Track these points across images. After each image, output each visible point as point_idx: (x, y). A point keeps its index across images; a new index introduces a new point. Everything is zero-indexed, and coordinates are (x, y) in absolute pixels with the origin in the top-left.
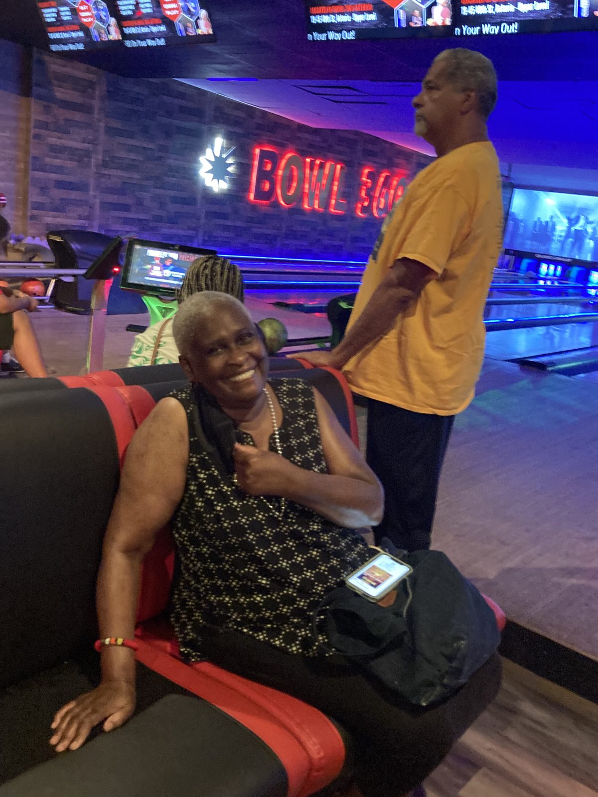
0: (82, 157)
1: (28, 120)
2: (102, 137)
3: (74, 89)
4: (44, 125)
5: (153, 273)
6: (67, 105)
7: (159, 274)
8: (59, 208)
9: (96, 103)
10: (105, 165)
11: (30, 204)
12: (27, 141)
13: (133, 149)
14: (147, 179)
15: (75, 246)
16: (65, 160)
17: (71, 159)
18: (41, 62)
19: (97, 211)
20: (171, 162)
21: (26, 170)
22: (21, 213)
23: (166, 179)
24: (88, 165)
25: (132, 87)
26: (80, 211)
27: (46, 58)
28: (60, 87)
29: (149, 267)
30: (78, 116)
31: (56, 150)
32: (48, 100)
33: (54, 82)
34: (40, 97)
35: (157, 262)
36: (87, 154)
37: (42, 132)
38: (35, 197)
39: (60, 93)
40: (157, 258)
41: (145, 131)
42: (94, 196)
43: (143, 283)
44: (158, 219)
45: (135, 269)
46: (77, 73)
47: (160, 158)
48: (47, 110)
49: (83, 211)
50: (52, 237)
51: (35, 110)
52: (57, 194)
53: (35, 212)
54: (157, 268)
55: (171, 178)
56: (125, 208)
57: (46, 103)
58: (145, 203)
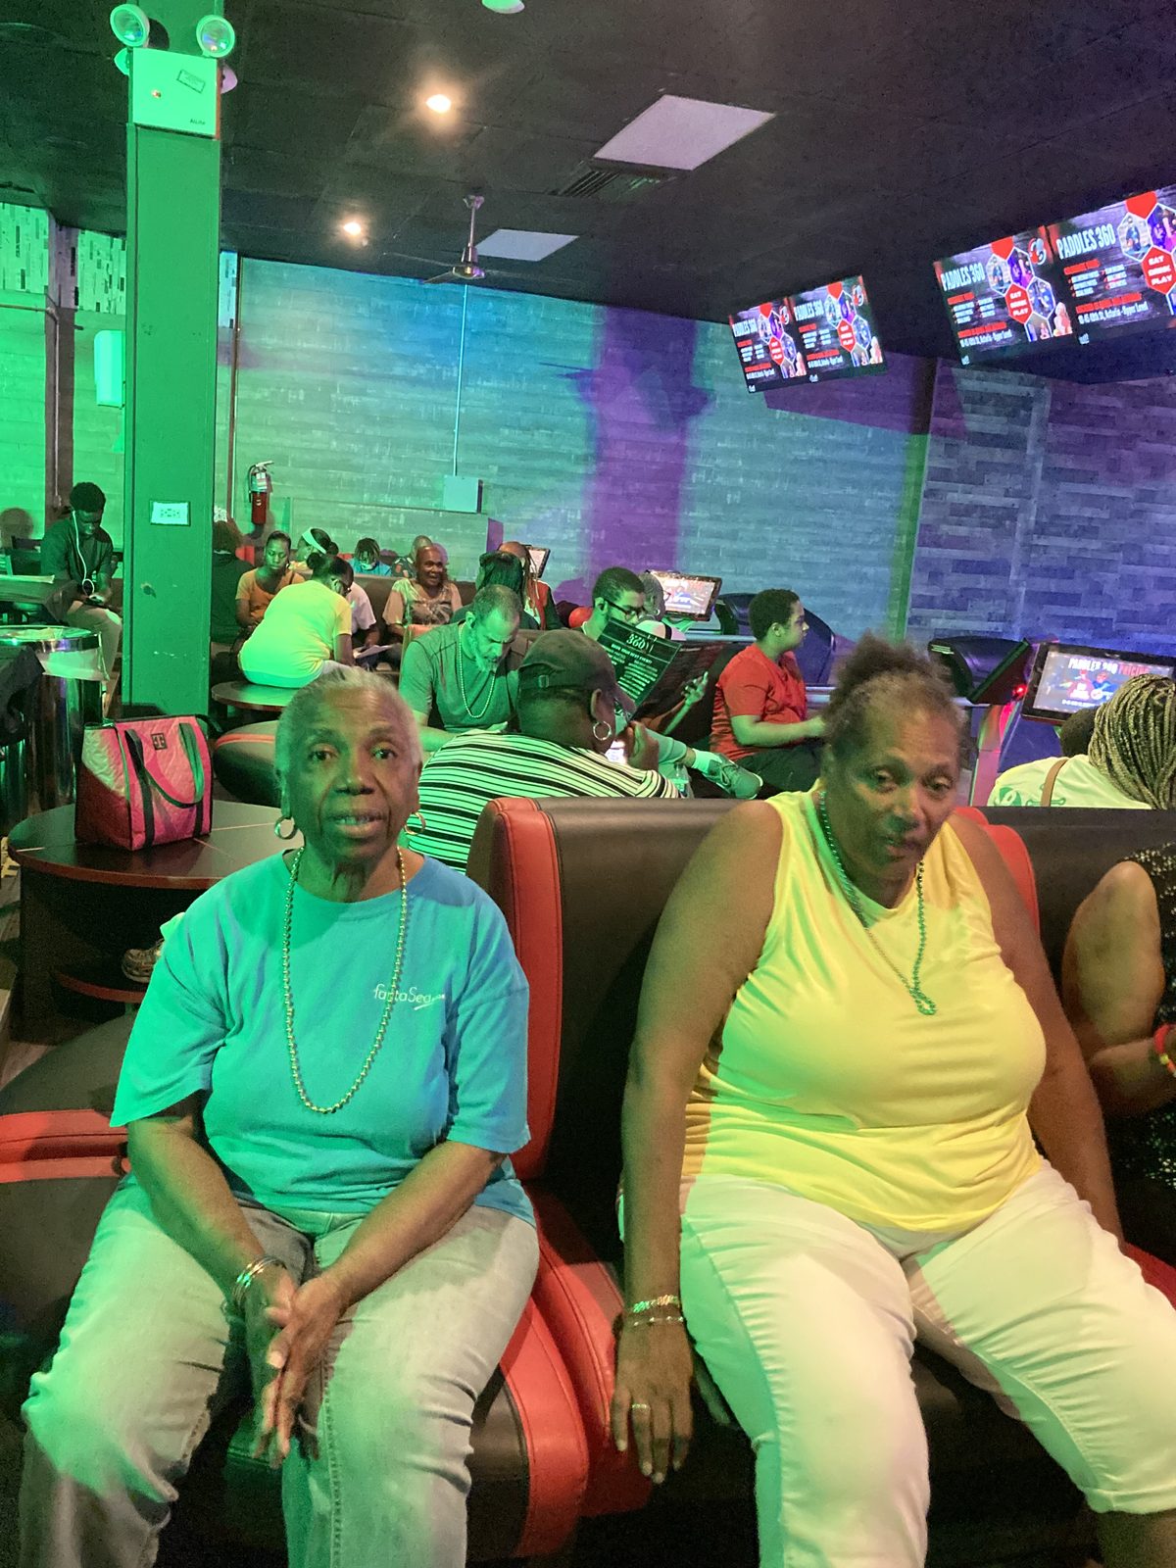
0: (1000, 520)
1: (921, 468)
2: (1038, 484)
3: (998, 414)
4: (942, 475)
5: (1076, 694)
6: (982, 439)
7: (1085, 696)
8: (958, 604)
9: (1032, 432)
10: (1041, 530)
11: (910, 601)
12: (916, 502)
13: (1091, 500)
14: (1115, 549)
15: (972, 662)
16: (974, 527)
17: (983, 525)
18: (949, 379)
19: (1021, 605)
20: (1160, 517)
21: (910, 546)
22: (895, 614)
23: (1149, 547)
24: (1011, 533)
25: (1094, 398)
26: (991, 607)
27: (955, 371)
28: (973, 412)
29: (1068, 685)
30: (1000, 455)
31: (961, 512)
32: (953, 437)
33: (967, 406)
34: (941, 432)
35: (1083, 676)
36: (1011, 514)
37: (940, 484)
38: (919, 588)
39: (973, 423)
40: (1084, 672)
41: (1114, 467)
42: (1019, 583)
43: (1056, 709)
44: (1132, 617)
45: (1046, 687)
46: (1000, 388)
47: (1139, 512)
48: (950, 450)
49: (998, 607)
50: (938, 648)
51: (930, 452)
52: (956, 581)
53: (917, 612)
54: (1082, 686)
55: (1158, 546)
56: (1072, 600)
57: (949, 440)
58: (1106, 589)
